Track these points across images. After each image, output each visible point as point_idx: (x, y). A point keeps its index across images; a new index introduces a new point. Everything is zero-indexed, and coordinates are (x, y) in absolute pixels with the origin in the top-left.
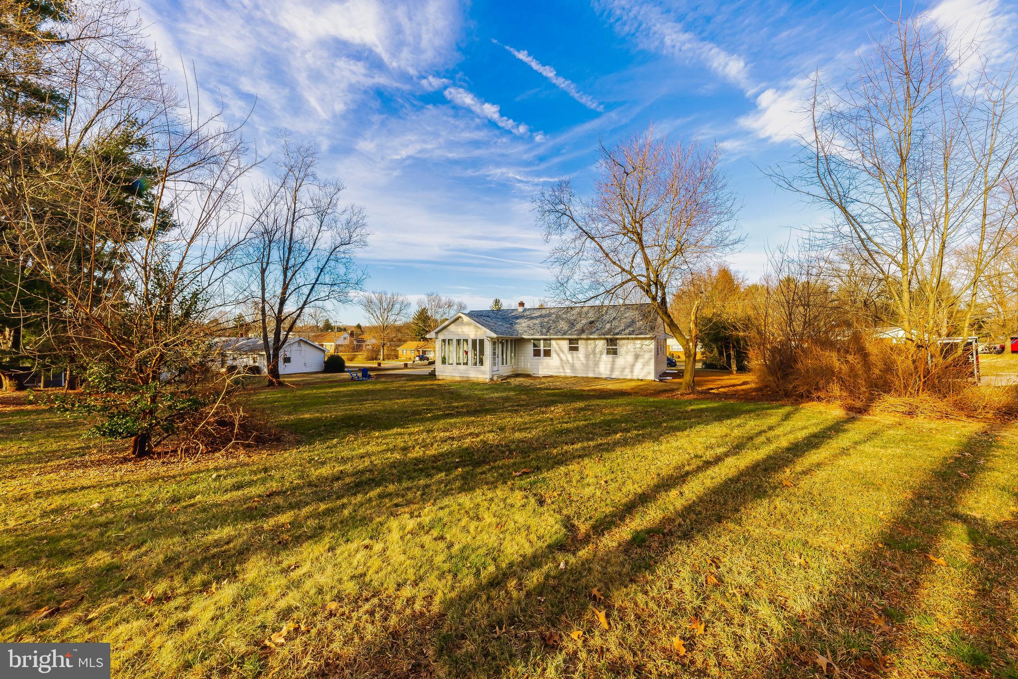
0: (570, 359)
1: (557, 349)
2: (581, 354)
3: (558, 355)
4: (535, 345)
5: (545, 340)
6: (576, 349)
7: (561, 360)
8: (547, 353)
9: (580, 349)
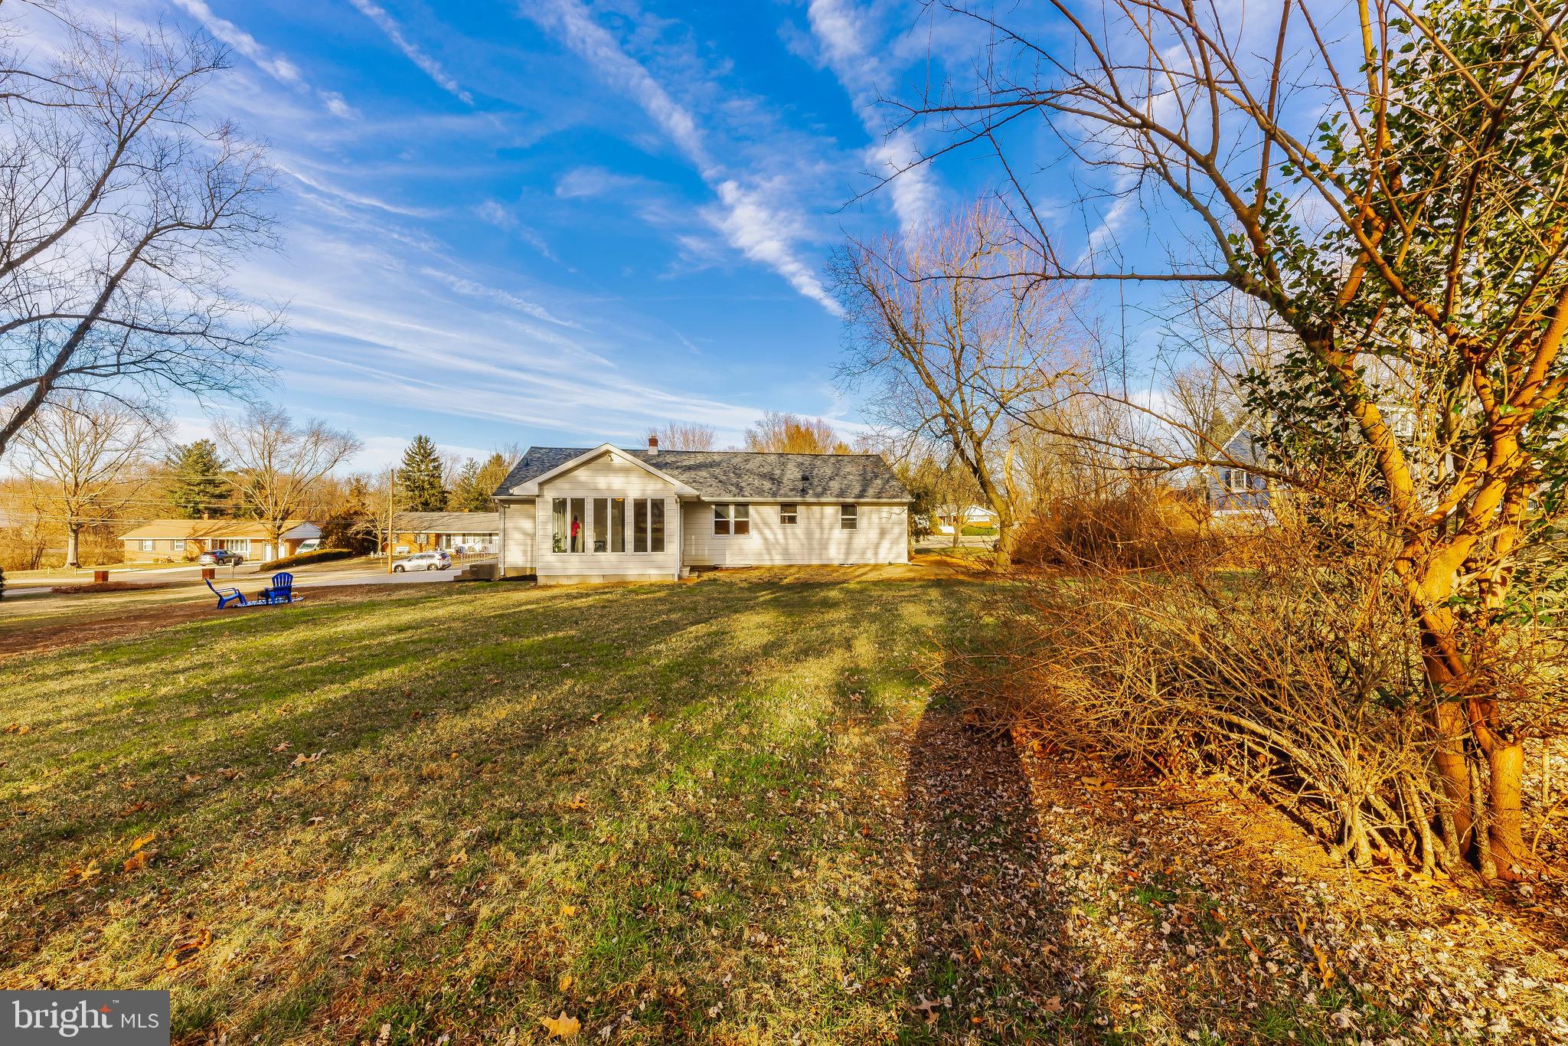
0: (780, 537)
1: (759, 521)
2: (799, 529)
3: (761, 532)
4: (718, 515)
5: (737, 504)
6: (792, 520)
7: (766, 539)
8: (742, 528)
9: (798, 519)
